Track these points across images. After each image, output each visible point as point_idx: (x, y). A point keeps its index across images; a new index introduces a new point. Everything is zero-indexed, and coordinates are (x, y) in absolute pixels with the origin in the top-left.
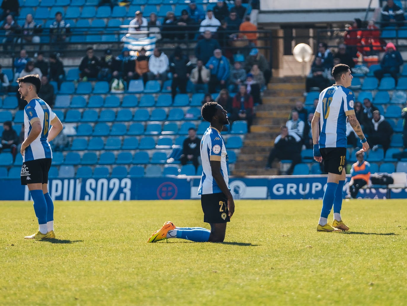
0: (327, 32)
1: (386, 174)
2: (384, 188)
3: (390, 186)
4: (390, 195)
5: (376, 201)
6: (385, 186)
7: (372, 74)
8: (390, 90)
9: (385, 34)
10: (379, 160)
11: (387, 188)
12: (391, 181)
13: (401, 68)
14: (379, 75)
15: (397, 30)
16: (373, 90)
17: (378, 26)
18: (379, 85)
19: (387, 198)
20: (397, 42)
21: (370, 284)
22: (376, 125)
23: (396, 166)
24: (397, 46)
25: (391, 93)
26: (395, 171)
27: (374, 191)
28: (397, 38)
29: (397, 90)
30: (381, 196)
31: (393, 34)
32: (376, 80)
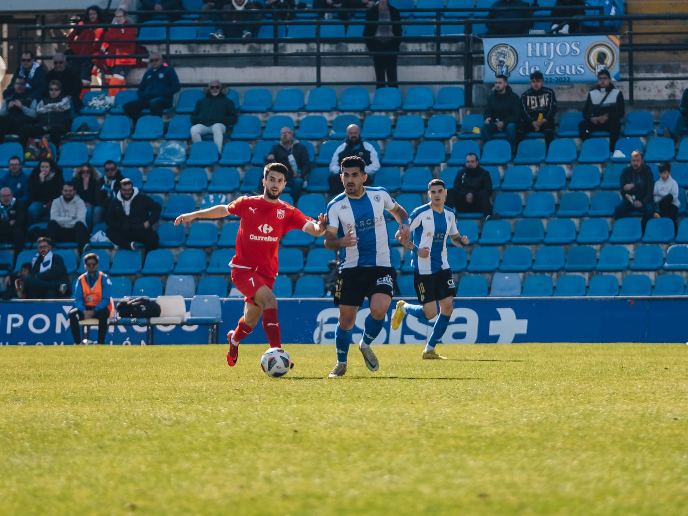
0: (36, 29)
1: (145, 297)
2: (142, 325)
3: (153, 320)
4: (153, 337)
5: (126, 348)
6: (144, 320)
7: (120, 109)
8: (154, 140)
9: (145, 34)
10: (133, 271)
11: (148, 324)
12: (155, 310)
13: (176, 97)
14: (133, 111)
15: (168, 27)
16: (123, 139)
17: (132, 20)
18: (133, 131)
19: (147, 344)
20: (168, 50)
21: (128, 505)
22: (127, 206)
23: (164, 283)
24: (168, 58)
25: (156, 144)
26: (163, 293)
27: (122, 329)
28: (169, 42)
29: (168, 140)
30: (136, 339)
31: (161, 33)
32: (127, 120)
